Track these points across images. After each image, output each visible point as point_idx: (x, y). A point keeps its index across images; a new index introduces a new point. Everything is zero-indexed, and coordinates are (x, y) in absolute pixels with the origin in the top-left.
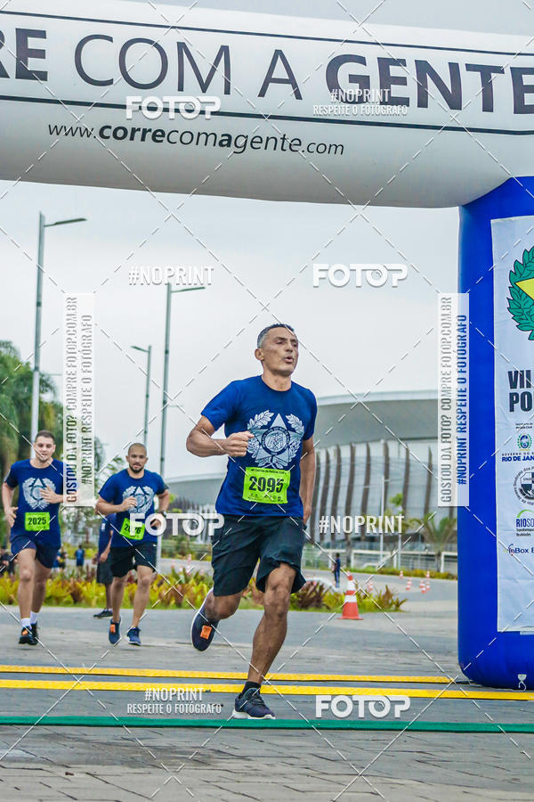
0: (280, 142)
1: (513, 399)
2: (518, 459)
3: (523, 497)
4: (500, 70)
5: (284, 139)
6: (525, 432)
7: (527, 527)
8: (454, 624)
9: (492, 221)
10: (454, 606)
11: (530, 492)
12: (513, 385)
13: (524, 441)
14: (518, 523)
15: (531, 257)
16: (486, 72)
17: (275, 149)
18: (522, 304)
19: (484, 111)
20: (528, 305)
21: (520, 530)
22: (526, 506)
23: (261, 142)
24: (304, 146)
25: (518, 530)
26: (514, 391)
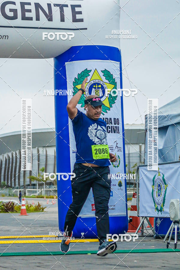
4: (67, 6)
8: (56, 216)
9: (66, 63)
10: (56, 209)
15: (81, 76)
16: (62, 7)
19: (61, 21)
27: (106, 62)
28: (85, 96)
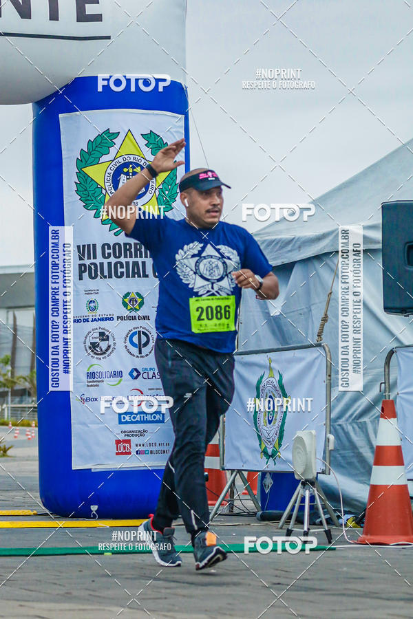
1: (82, 269)
2: (87, 320)
3: (92, 354)
6: (93, 297)
7: (96, 379)
8: (34, 466)
9: (60, 116)
10: (34, 451)
11: (98, 349)
12: (81, 259)
13: (92, 305)
14: (88, 375)
15: (94, 146)
18: (88, 186)
19: (50, 20)
20: (92, 188)
21: (90, 382)
22: (95, 361)
25: (88, 382)
26: (81, 262)
27: (153, 114)
28: (104, 191)
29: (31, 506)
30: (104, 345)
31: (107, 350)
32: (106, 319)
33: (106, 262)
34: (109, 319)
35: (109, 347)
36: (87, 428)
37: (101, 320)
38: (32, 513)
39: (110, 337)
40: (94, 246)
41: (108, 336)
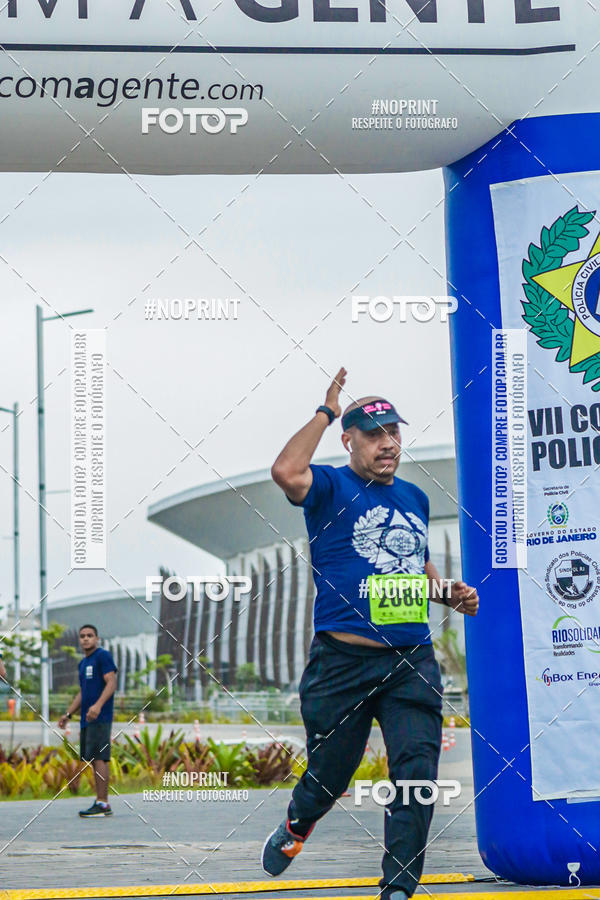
0: (166, 86)
1: (538, 452)
2: (550, 540)
3: (560, 598)
5: (172, 80)
6: (559, 499)
7: (568, 643)
9: (492, 187)
11: (571, 589)
12: (537, 431)
13: (558, 513)
14: (555, 636)
15: (553, 238)
17: (160, 97)
18: (543, 306)
20: (552, 310)
21: (559, 647)
22: (565, 610)
23: (138, 88)
24: (203, 91)
25: (555, 647)
26: (537, 439)
28: (572, 315)
29: (461, 866)
30: (580, 582)
31: (586, 591)
32: (583, 537)
33: (579, 437)
34: (589, 537)
35: (590, 585)
36: (555, 728)
37: (575, 538)
38: (465, 879)
39: (592, 569)
40: (558, 410)
41: (587, 567)
